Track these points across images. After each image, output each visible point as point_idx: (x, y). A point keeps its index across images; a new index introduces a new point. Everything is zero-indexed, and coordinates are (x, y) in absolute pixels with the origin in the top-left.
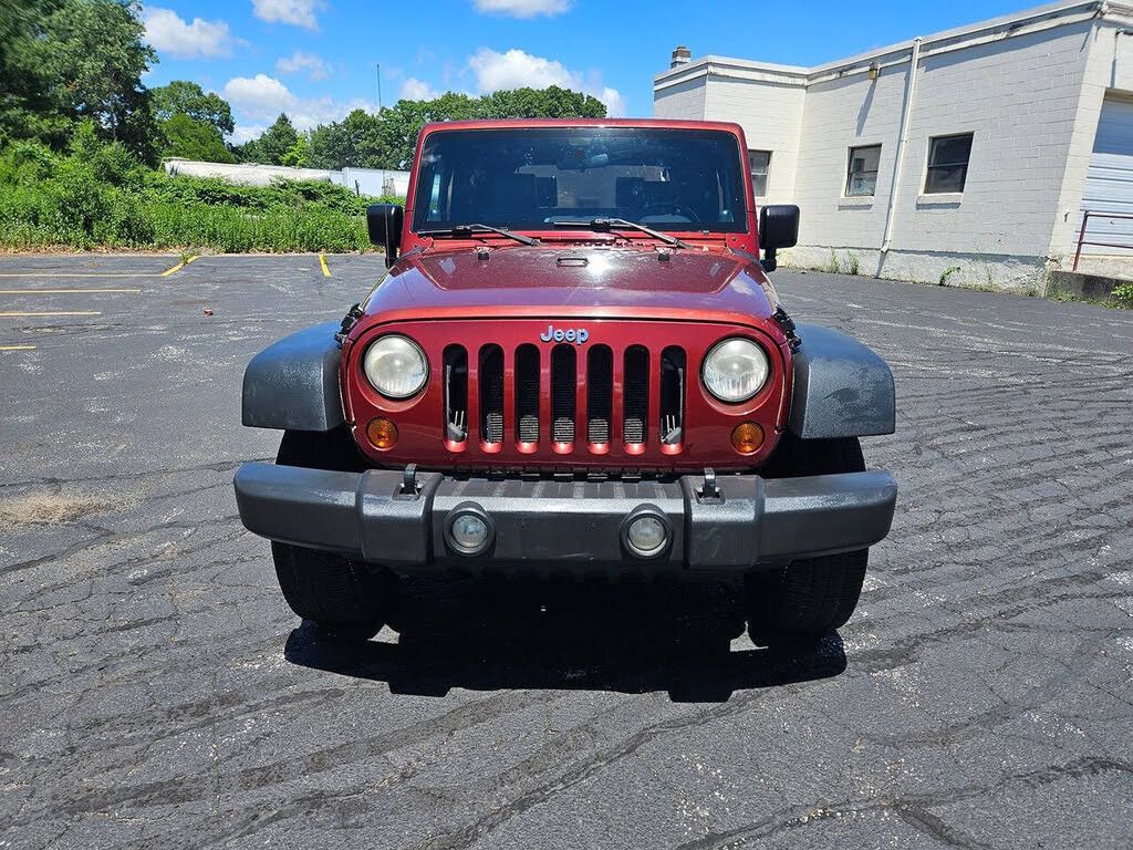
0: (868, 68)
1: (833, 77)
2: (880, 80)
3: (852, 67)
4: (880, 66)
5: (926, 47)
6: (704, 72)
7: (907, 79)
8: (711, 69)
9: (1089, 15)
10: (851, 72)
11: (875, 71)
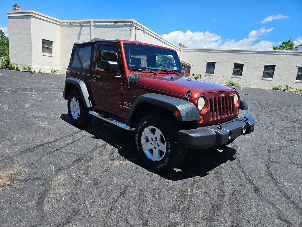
0: (79, 24)
1: (68, 24)
2: (82, 28)
3: (74, 23)
4: (82, 24)
5: (94, 22)
6: (30, 14)
7: (90, 29)
8: (32, 14)
9: (131, 24)
10: (74, 24)
11: (81, 25)
